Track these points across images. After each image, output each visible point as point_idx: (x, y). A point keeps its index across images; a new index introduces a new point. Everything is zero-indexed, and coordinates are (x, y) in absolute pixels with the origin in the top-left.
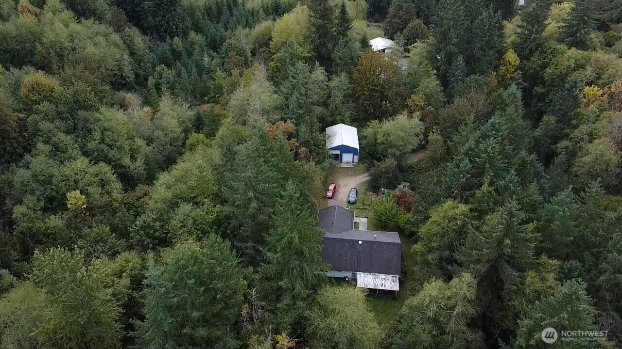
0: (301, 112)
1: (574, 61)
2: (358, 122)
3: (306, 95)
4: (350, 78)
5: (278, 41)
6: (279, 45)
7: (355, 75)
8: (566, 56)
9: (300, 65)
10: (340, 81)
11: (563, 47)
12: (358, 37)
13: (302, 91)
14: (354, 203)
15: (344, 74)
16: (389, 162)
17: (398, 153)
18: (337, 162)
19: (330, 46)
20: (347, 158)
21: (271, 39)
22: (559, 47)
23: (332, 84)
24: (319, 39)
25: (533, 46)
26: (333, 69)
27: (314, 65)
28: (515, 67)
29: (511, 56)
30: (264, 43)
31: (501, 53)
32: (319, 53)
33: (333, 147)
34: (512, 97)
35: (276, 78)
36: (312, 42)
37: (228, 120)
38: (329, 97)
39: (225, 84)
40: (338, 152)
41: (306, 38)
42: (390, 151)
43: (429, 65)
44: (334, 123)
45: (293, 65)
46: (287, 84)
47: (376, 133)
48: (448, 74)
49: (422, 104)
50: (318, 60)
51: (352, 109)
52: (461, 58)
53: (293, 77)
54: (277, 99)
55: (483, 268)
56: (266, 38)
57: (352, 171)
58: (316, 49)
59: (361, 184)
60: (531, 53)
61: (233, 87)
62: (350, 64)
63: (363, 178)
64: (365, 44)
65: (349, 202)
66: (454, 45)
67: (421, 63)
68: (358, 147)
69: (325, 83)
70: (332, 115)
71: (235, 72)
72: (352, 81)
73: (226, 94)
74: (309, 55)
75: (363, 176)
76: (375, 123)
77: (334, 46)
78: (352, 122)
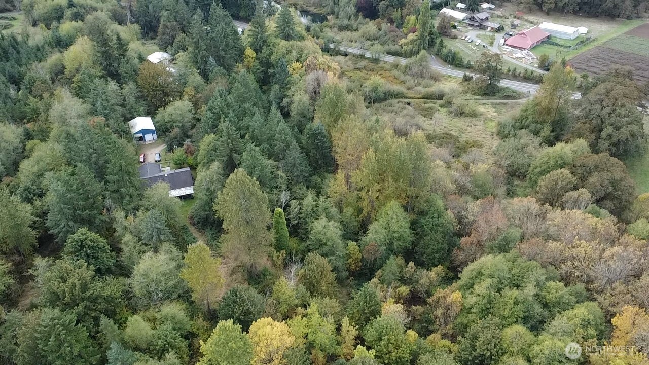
0: (107, 111)
1: (285, 49)
2: (150, 113)
3: (107, 100)
4: (137, 84)
5: (71, 68)
6: (74, 71)
7: (140, 82)
8: (280, 45)
9: (97, 80)
10: (130, 88)
11: (278, 40)
12: (135, 55)
13: (104, 98)
14: (159, 161)
15: (131, 82)
16: (176, 131)
17: (180, 125)
18: (143, 142)
19: (115, 65)
20: (148, 137)
21: (64, 67)
22: (276, 41)
23: (124, 91)
24: (106, 61)
25: (261, 42)
26: (122, 81)
27: (107, 80)
28: (253, 59)
29: (249, 52)
30: (59, 72)
31: (242, 51)
32: (109, 71)
33: (137, 131)
34: (243, 77)
35: (80, 93)
36: (101, 64)
37: (56, 124)
38: (125, 100)
39: (40, 105)
40: (141, 135)
41: (94, 62)
42: (175, 124)
43: (192, 67)
44: (133, 118)
45: (92, 81)
46: (91, 95)
47: (163, 117)
48: (207, 71)
49: (193, 93)
50: (109, 76)
51: (144, 106)
52: (211, 59)
53: (93, 90)
54: (87, 107)
55: (225, 159)
56: (60, 67)
57: (153, 145)
58: (105, 69)
59: (162, 150)
60: (261, 47)
61: (48, 107)
62: (134, 74)
63: (163, 147)
64: (142, 59)
65: (156, 161)
66: (205, 50)
67: (186, 66)
68: (154, 129)
69: (119, 91)
70: (130, 113)
71: (46, 95)
72: (138, 86)
73: (43, 112)
74: (101, 74)
75: (162, 146)
76: (161, 110)
77: (119, 65)
78: (147, 114)
